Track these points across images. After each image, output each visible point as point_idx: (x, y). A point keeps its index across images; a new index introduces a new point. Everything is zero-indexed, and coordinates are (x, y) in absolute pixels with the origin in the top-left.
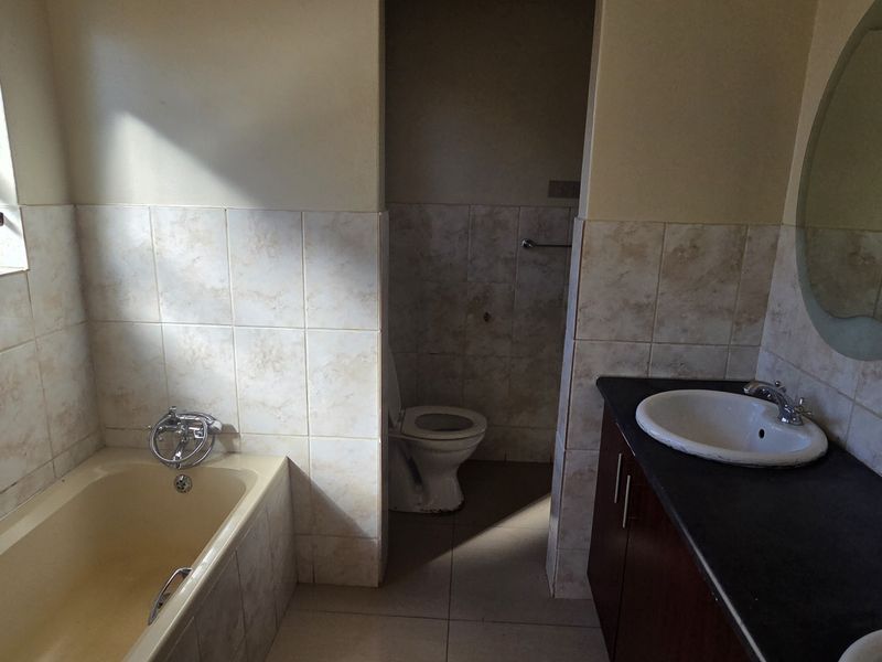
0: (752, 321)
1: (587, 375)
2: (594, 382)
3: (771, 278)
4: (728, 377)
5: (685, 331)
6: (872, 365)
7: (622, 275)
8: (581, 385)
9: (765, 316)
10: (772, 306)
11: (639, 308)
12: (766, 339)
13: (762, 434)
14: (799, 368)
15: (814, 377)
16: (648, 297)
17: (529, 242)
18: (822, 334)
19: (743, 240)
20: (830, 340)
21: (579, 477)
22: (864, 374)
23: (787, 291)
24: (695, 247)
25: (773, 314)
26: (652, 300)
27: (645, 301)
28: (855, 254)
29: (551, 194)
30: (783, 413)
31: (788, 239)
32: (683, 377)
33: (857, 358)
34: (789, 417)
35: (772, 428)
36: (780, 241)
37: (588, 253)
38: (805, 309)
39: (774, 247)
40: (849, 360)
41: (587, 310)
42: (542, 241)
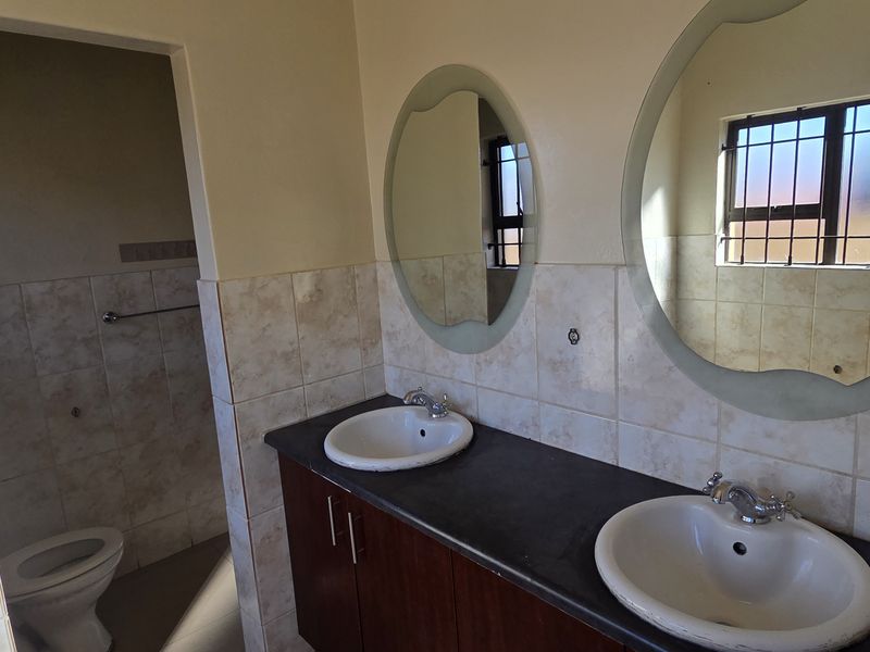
0: (374, 344)
1: (253, 436)
2: (261, 440)
3: (378, 305)
4: (367, 398)
5: (327, 366)
6: (482, 355)
7: (264, 329)
8: (249, 448)
9: (381, 338)
10: (385, 328)
11: (286, 357)
12: (387, 356)
13: (423, 433)
14: (423, 372)
15: (439, 376)
16: (291, 344)
17: (110, 314)
18: (437, 341)
19: (354, 278)
20: (446, 345)
21: (267, 541)
22: (478, 363)
23: (395, 314)
24: (319, 290)
25: (388, 334)
26: (296, 345)
27: (290, 348)
28: (425, 276)
29: (125, 259)
30: (432, 411)
31: (385, 271)
32: (334, 409)
33: (469, 353)
34: (439, 413)
35: (428, 426)
36: (378, 274)
37: (228, 314)
38: (416, 324)
39: (375, 280)
40: (465, 356)
41: (239, 371)
42: (126, 311)
